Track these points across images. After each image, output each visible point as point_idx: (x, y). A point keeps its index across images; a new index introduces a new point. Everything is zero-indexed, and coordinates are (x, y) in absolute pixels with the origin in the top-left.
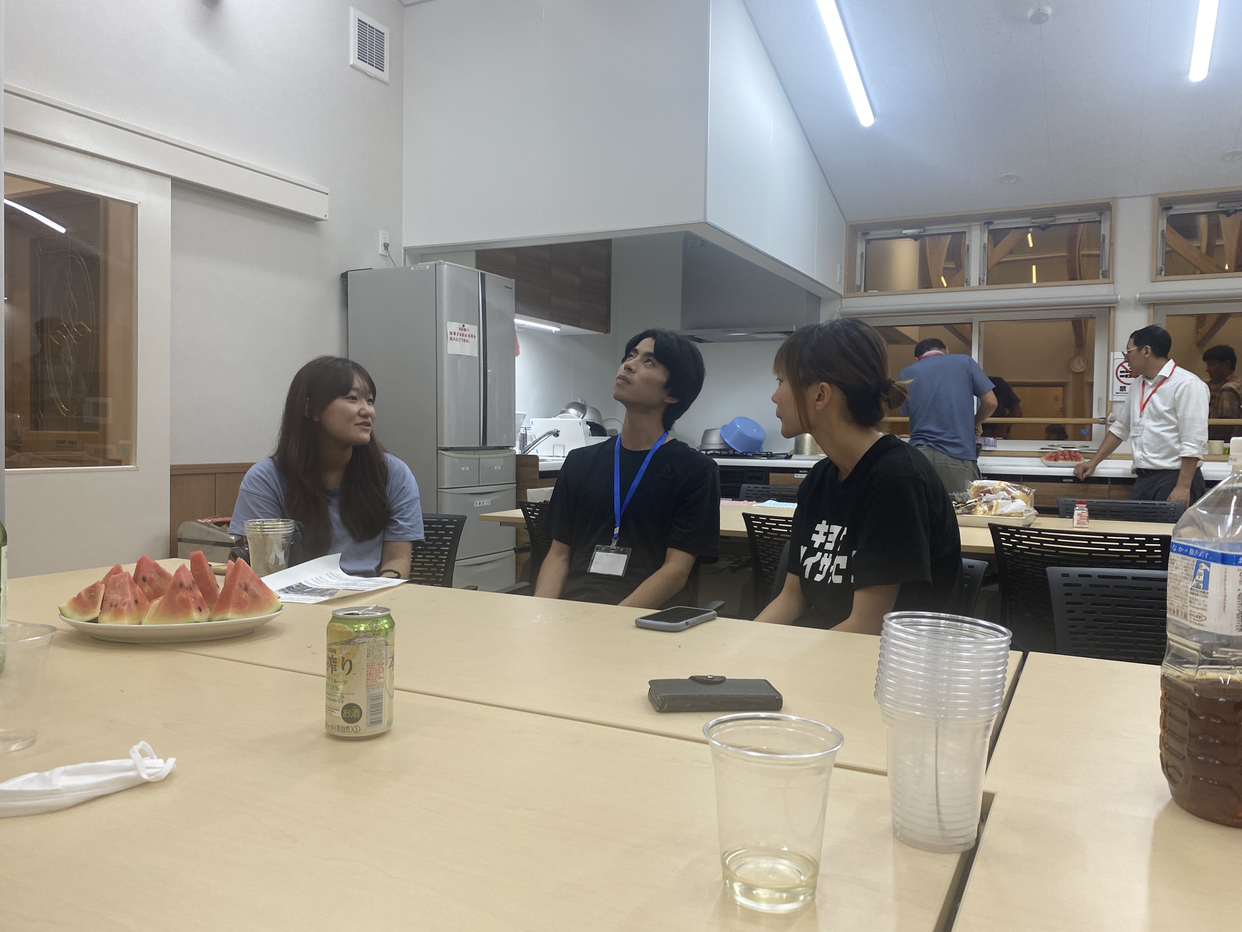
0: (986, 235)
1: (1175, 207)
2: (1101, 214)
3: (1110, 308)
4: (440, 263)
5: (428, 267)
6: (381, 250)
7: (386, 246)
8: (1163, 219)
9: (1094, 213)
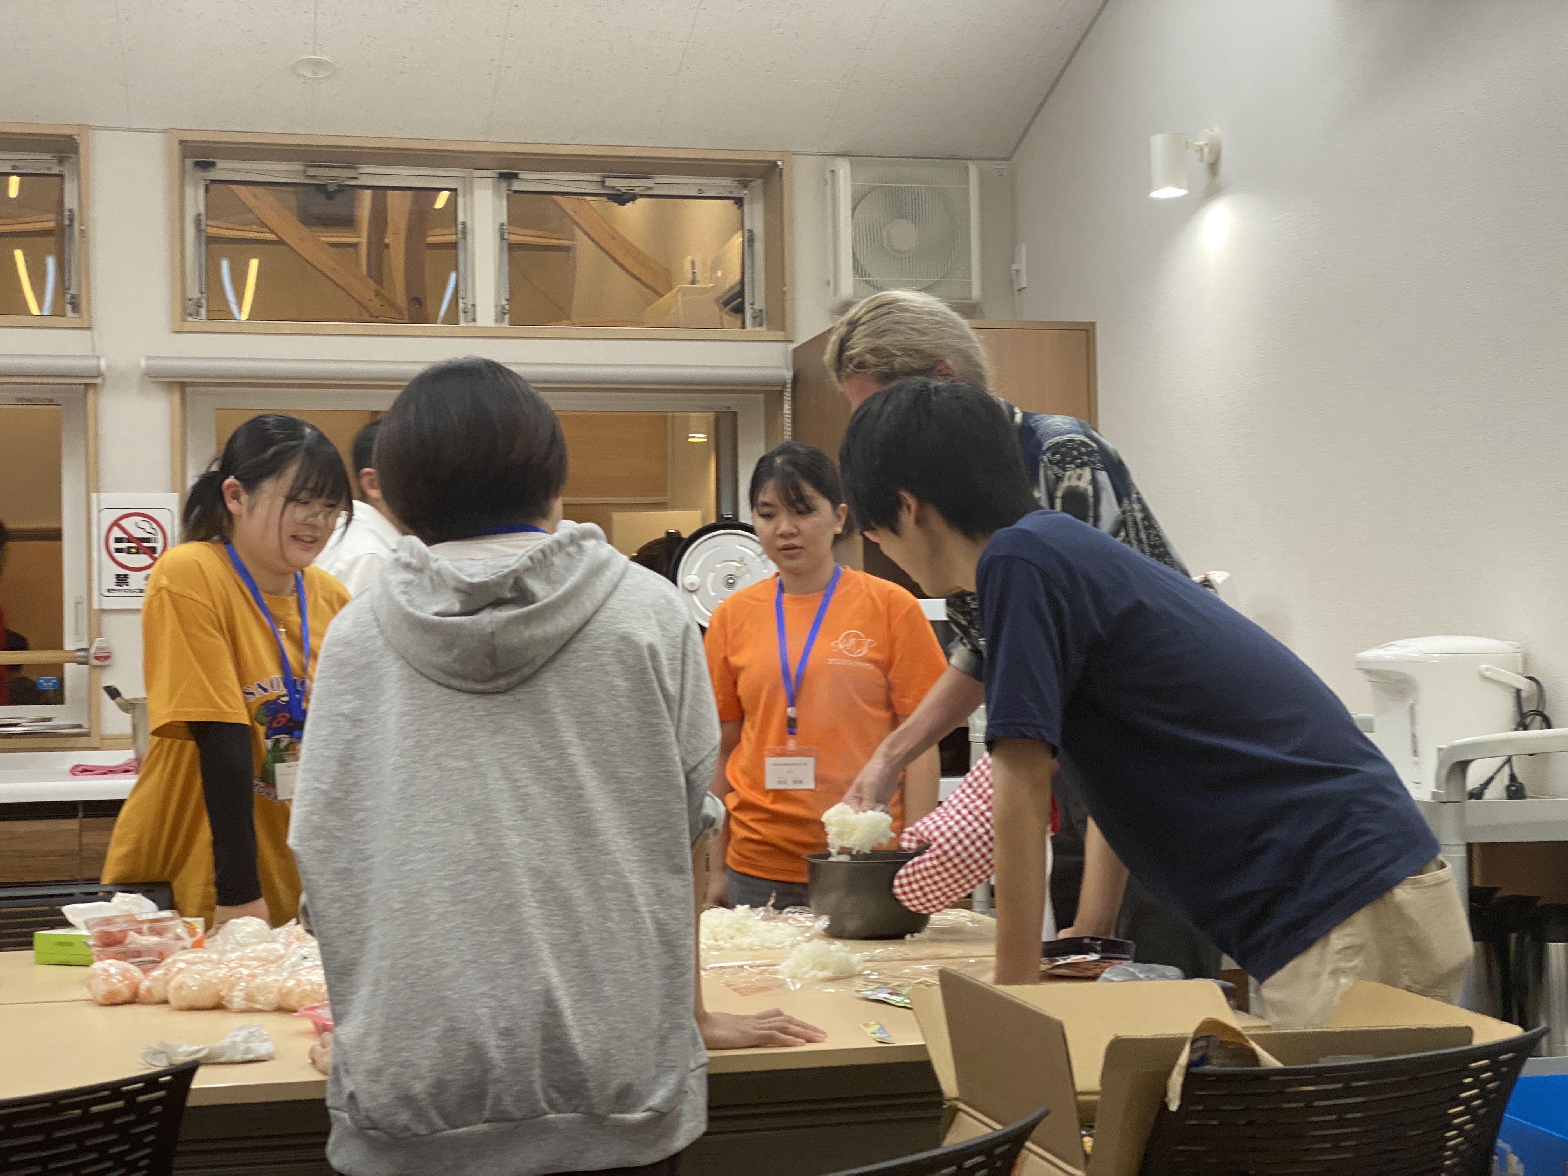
1: (220, 164)
2: (61, 161)
3: (87, 385)
8: (197, 188)
9: (47, 157)
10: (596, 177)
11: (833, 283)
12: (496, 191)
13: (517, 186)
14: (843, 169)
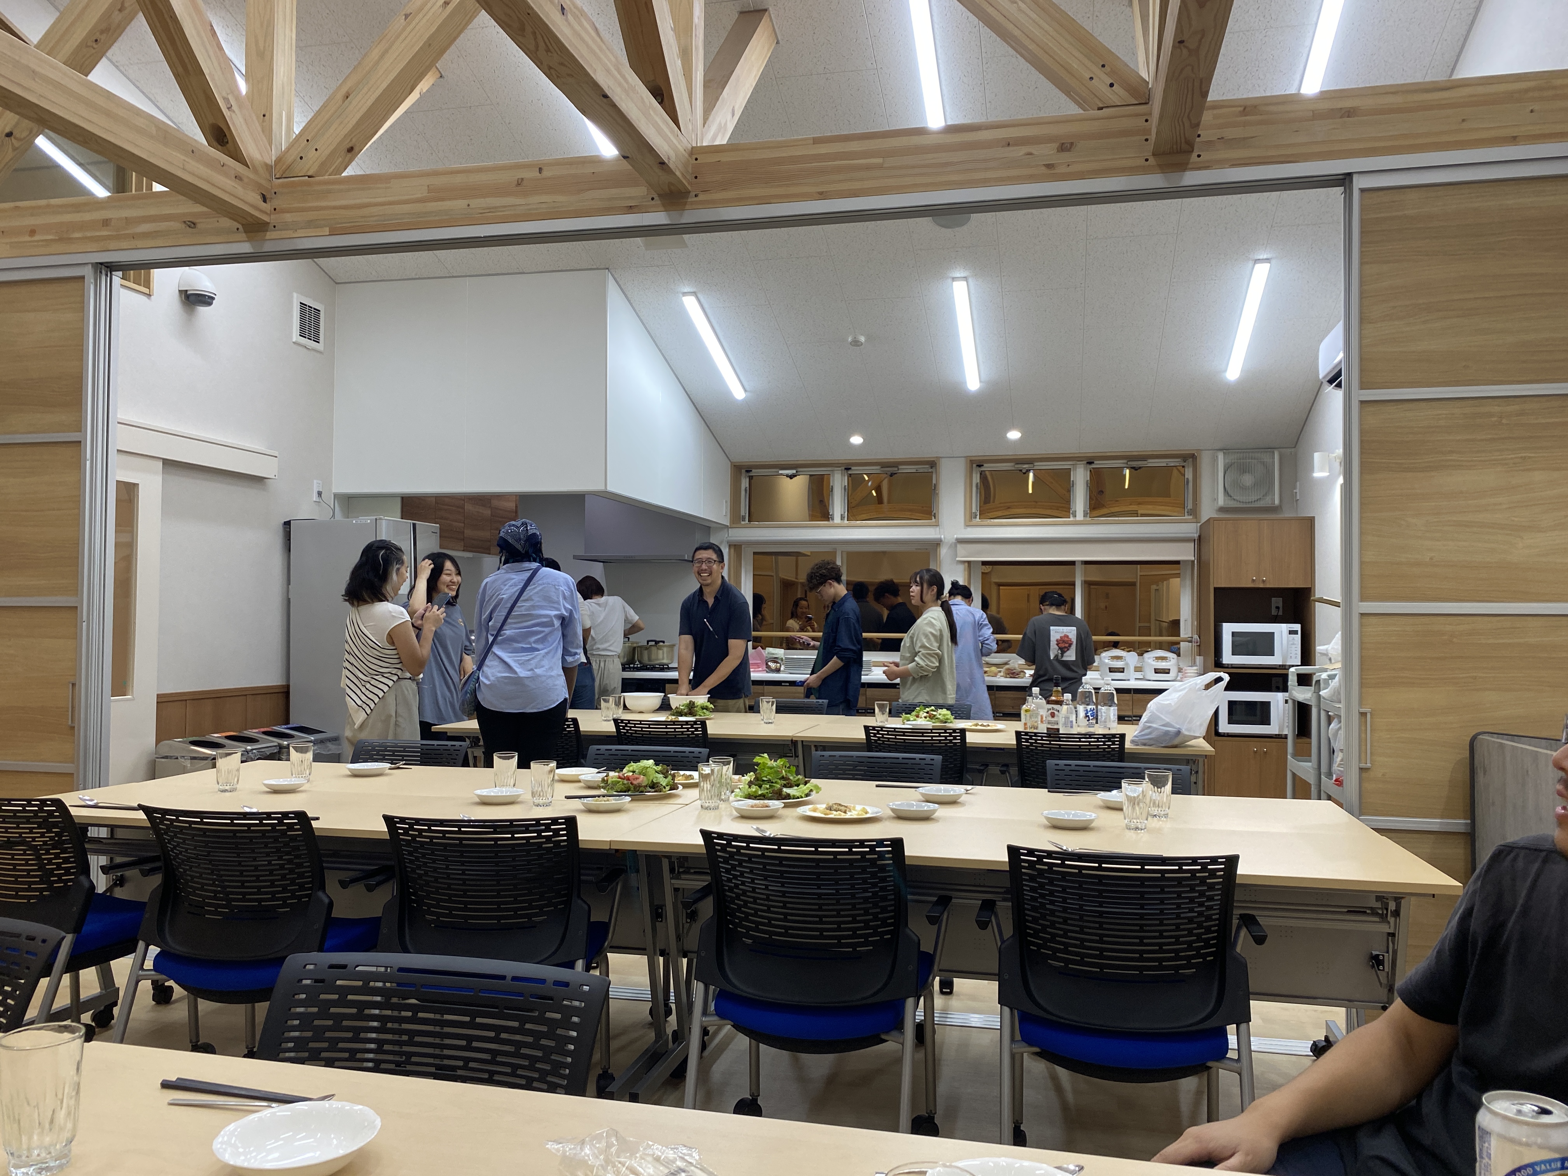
0: (846, 478)
1: (985, 465)
2: (932, 468)
3: (936, 545)
4: (380, 519)
5: (369, 521)
6: (315, 497)
7: (320, 494)
8: (977, 473)
9: (927, 466)
10: (1125, 461)
11: (1216, 500)
12: (1085, 469)
13: (1093, 466)
14: (1221, 456)
